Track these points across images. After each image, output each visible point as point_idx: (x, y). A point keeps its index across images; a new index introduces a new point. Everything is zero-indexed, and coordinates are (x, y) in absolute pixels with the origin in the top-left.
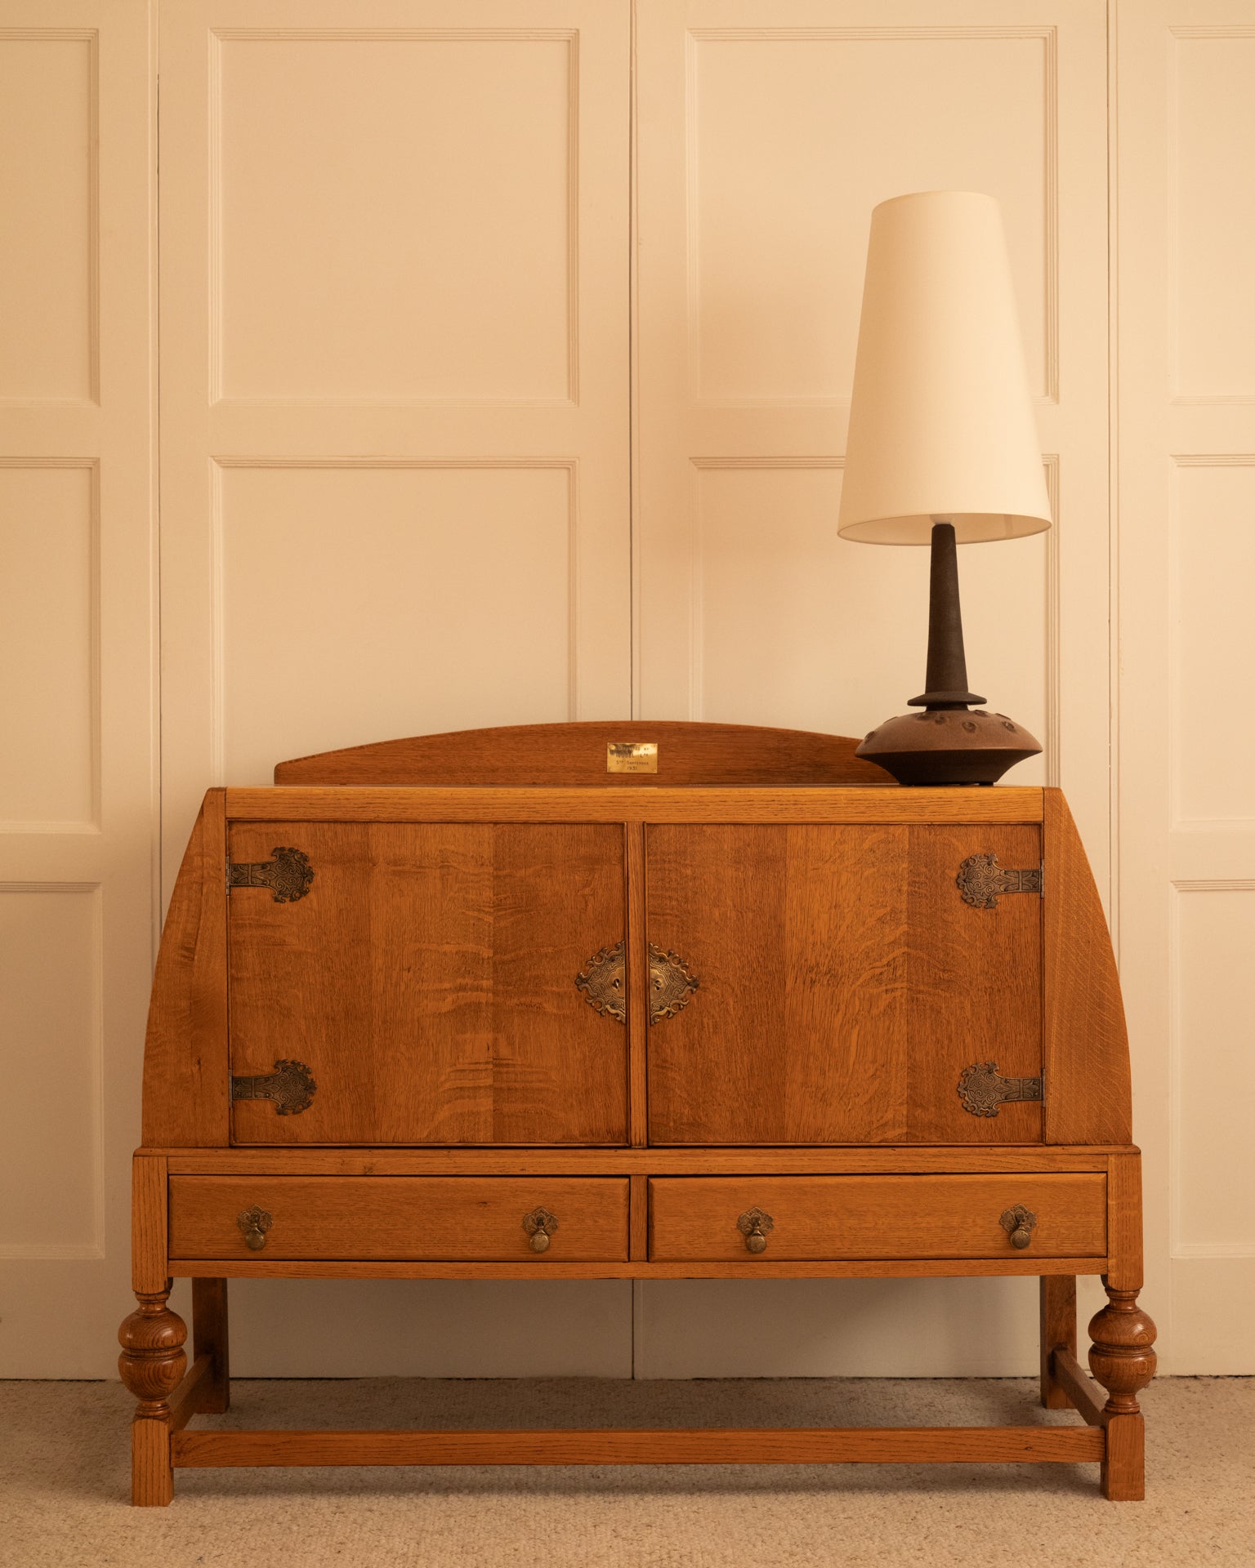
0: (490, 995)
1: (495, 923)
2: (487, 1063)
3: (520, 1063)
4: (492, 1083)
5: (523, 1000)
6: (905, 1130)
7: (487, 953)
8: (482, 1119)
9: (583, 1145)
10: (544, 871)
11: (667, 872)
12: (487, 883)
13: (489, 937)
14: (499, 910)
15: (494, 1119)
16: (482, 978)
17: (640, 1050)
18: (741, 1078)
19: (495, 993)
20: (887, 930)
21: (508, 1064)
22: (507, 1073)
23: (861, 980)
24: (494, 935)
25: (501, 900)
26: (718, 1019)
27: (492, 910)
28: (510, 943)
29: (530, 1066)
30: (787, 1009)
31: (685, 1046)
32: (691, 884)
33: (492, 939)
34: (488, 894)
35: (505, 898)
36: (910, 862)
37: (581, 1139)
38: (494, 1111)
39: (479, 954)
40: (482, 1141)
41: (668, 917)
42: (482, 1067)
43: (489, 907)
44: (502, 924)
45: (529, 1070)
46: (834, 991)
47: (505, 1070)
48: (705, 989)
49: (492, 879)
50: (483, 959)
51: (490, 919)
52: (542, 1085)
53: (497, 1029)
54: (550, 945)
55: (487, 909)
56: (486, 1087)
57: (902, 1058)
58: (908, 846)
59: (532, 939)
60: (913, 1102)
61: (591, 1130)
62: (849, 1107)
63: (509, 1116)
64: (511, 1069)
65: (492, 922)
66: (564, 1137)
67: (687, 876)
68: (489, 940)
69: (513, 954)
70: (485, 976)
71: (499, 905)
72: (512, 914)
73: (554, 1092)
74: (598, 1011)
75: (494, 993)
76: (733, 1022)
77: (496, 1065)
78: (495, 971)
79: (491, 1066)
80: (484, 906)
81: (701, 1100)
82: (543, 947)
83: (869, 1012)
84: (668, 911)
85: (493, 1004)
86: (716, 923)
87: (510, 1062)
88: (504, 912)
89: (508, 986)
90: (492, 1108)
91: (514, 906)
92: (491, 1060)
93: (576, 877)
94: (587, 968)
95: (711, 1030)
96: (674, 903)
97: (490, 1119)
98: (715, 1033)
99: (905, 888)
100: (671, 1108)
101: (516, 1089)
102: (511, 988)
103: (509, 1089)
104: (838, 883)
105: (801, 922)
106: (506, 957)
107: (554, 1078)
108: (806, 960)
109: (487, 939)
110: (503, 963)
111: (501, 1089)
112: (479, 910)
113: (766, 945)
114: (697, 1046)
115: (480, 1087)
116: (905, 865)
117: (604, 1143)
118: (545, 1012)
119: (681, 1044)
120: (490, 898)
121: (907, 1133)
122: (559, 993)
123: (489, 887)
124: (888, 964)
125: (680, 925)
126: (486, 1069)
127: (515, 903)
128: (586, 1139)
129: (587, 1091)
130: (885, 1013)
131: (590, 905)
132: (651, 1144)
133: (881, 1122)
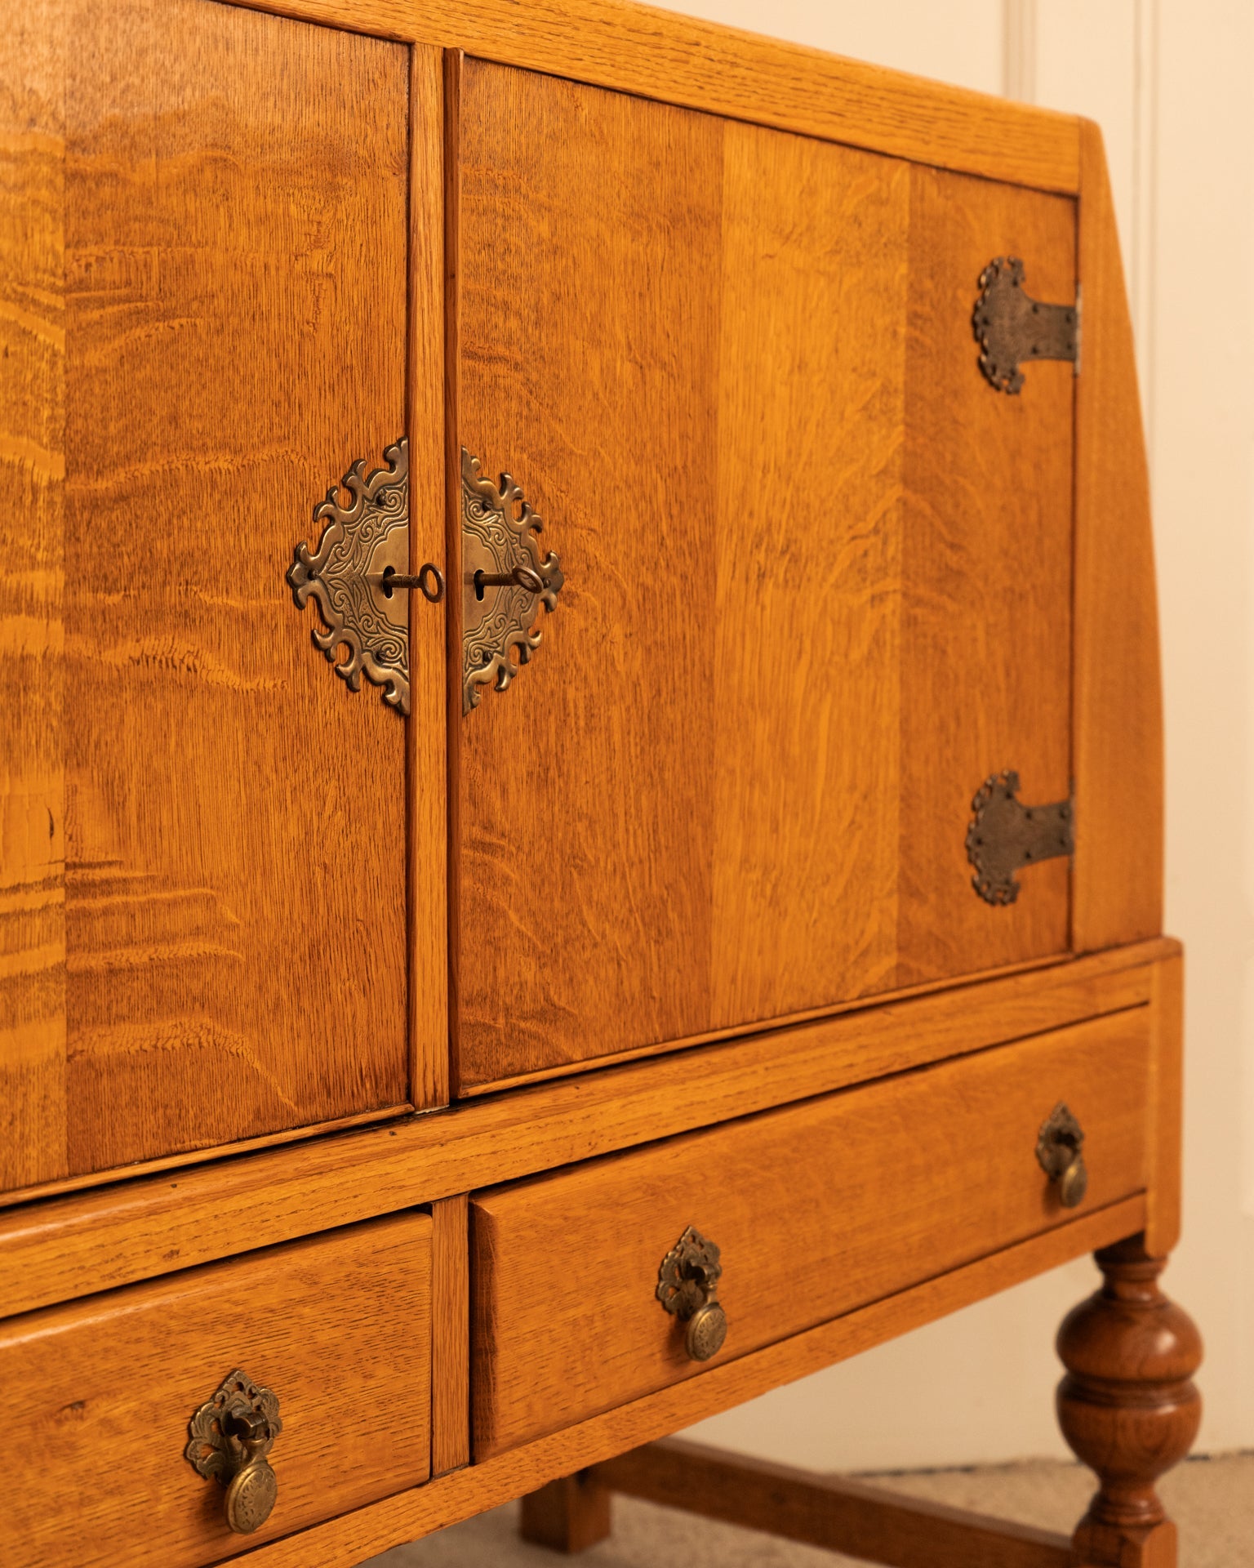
0: (57, 626)
1: (69, 352)
2: (48, 884)
3: (139, 874)
4: (61, 958)
5: (149, 644)
6: (890, 961)
7: (48, 467)
8: (34, 1098)
9: (308, 1131)
10: (208, 174)
11: (500, 221)
12: (44, 194)
13: (54, 403)
14: (81, 305)
15: (68, 1090)
16: (34, 565)
17: (434, 797)
18: (636, 860)
19: (72, 620)
20: (875, 438)
21: (107, 882)
22: (106, 912)
23: (836, 571)
24: (68, 398)
25: (88, 266)
26: (595, 690)
27: (59, 302)
28: (113, 429)
29: (167, 882)
30: (719, 652)
31: (530, 774)
32: (547, 267)
33: (61, 412)
34: (49, 239)
35: (100, 260)
36: (911, 261)
37: (302, 1114)
38: (69, 1058)
39: (21, 470)
40: (33, 1179)
41: (501, 369)
42: (34, 900)
43: (54, 289)
44: (94, 357)
45: (166, 895)
46: (794, 601)
47: (100, 903)
48: (570, 599)
49: (60, 181)
50: (35, 490)
51: (52, 336)
52: (204, 947)
53: (74, 756)
54: (223, 446)
55: (45, 298)
56: (44, 975)
57: (893, 773)
58: (907, 221)
59: (174, 419)
60: (909, 890)
61: (324, 1079)
62: (815, 915)
63: (110, 1073)
64: (118, 899)
65: (61, 347)
66: (257, 1115)
67: (540, 242)
68: (52, 418)
69: (121, 475)
70: (40, 556)
71: (82, 285)
72: (119, 325)
73: (233, 964)
74: (339, 674)
75: (67, 619)
76: (622, 697)
77: (76, 890)
78: (72, 537)
79: (58, 895)
80: (37, 285)
81: (559, 940)
82: (204, 449)
83: (846, 656)
84: (501, 350)
85: (64, 658)
86: (596, 395)
87: (115, 872)
88: (95, 315)
89: (109, 591)
90: (64, 1055)
91: (124, 292)
92: (59, 869)
93: (293, 208)
94: (318, 528)
95: (582, 723)
96: (513, 323)
97: (58, 1094)
98: (589, 730)
99: (903, 330)
100: (501, 973)
101: (131, 970)
102: (115, 598)
103: (112, 971)
104: (804, 309)
105: (744, 406)
106: (102, 485)
107: (231, 917)
108: (751, 514)
109: (46, 413)
110: (95, 504)
111: (89, 974)
112: (22, 300)
113: (685, 467)
114: (553, 773)
115: (26, 977)
116: (903, 269)
117: (355, 1113)
118: (208, 686)
119: (523, 769)
120: (56, 255)
121: (899, 966)
122: (244, 618)
123: (53, 212)
124: (876, 531)
125: (524, 392)
126: (46, 908)
127: (128, 283)
128: (316, 1110)
129: (314, 953)
130: (869, 658)
131: (325, 312)
132: (462, 1094)
133: (863, 945)
